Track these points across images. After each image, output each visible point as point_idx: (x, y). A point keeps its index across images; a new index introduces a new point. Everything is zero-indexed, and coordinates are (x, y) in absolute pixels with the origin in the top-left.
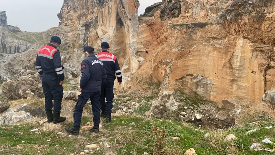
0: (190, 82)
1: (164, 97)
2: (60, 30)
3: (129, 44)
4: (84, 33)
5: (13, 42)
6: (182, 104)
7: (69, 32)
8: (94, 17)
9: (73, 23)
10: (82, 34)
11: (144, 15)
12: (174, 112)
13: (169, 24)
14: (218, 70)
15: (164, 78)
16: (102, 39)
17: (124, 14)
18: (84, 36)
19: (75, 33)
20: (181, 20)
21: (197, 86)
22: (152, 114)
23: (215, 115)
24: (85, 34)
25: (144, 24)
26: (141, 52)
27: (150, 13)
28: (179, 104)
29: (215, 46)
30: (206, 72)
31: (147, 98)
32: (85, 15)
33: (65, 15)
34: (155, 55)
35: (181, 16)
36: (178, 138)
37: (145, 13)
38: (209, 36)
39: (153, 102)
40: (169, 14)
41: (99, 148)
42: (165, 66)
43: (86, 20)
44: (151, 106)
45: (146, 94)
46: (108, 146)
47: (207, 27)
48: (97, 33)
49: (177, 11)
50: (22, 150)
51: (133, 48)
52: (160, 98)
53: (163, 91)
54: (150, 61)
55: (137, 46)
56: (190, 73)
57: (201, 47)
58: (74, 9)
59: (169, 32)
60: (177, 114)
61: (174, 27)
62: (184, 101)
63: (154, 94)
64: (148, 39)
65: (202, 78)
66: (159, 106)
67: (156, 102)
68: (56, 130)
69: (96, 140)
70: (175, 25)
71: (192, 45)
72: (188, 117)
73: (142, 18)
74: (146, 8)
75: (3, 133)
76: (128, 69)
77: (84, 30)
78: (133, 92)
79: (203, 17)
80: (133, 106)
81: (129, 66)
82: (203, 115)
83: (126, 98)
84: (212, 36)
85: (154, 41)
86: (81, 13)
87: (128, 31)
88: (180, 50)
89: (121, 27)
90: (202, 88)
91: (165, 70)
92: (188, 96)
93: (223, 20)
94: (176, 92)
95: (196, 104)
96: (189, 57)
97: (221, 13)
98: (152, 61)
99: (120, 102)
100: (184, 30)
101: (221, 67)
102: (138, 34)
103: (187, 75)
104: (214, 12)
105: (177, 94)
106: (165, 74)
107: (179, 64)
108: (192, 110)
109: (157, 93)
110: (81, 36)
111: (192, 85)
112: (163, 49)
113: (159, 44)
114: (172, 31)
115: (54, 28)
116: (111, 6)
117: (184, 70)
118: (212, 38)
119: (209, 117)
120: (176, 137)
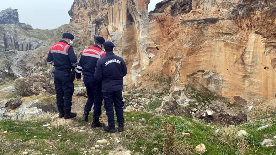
0: (201, 78)
1: (174, 93)
2: (71, 27)
3: (140, 40)
4: (95, 29)
5: (25, 40)
6: (193, 100)
7: (79, 29)
8: (105, 14)
9: (83, 20)
10: (92, 31)
11: (154, 11)
12: (185, 108)
13: (179, 20)
14: (230, 66)
15: (175, 75)
16: (112, 35)
17: (134, 11)
18: (94, 32)
19: (86, 30)
20: (191, 16)
21: (208, 82)
22: (162, 111)
23: (227, 111)
24: (96, 31)
25: (154, 20)
26: (152, 48)
27: (160, 10)
28: (190, 100)
29: (227, 42)
30: (217, 68)
31: (158, 94)
32: (95, 12)
33: (76, 12)
34: (165, 51)
35: (192, 12)
36: (188, 134)
37: (155, 9)
38: (220, 31)
39: (164, 98)
40: (179, 10)
41: (109, 143)
42: (175, 62)
43: (97, 17)
44: (162, 102)
45: (156, 91)
46: (118, 142)
47: (218, 23)
48: (107, 30)
49: (188, 7)
50: (34, 145)
51: (143, 44)
52: (171, 94)
53: (173, 87)
54: (160, 57)
55: (147, 43)
56: (201, 69)
57: (213, 43)
58: (85, 6)
59: (179, 28)
60: (187, 110)
61: (184, 22)
62: (196, 98)
63: (165, 90)
64: (159, 35)
65: (213, 74)
66: (170, 102)
67: (166, 99)
68: (68, 125)
69: (107, 135)
70: (186, 21)
71: (203, 41)
72: (199, 113)
73: (152, 15)
74: (157, 4)
75: (15, 128)
76: (139, 66)
77: (95, 27)
78: (143, 89)
79: (214, 12)
80: (144, 103)
81: (139, 63)
82: (215, 111)
83: (137, 94)
84: (224, 32)
85: (164, 37)
86: (91, 10)
87: (138, 27)
88: (192, 46)
89: (131, 24)
90: (213, 84)
91: (176, 66)
92: (199, 93)
93: (235, 15)
94: (187, 88)
95: (207, 101)
96: (200, 53)
97: (233, 8)
98: (162, 58)
99: (130, 98)
100: (195, 26)
101: (233, 63)
102: (149, 30)
103: (198, 71)
104: (225, 7)
105: (188, 91)
106: (176, 70)
107: (190, 60)
108: (203, 106)
109: (168, 90)
110: (91, 33)
111: (203, 81)
112: (173, 45)
113: (169, 40)
114: (183, 27)
115: (65, 25)
116: (122, 3)
117: (195, 67)
118: (224, 33)
119: (220, 113)
120: (186, 132)
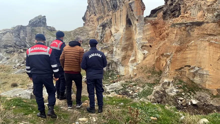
0: (187, 72)
1: (164, 84)
2: (84, 29)
3: (136, 39)
4: (101, 31)
5: (50, 38)
6: (180, 90)
7: (90, 31)
8: (109, 19)
9: (93, 24)
10: (99, 32)
11: (149, 16)
12: (172, 97)
13: (170, 23)
14: (213, 63)
15: (165, 68)
16: (114, 36)
17: (132, 16)
18: (101, 33)
19: (95, 32)
20: (180, 20)
21: (194, 76)
22: (153, 98)
23: (210, 102)
24: (102, 32)
25: (149, 24)
26: (146, 46)
27: (155, 15)
28: (177, 90)
29: (211, 41)
30: (202, 64)
31: (150, 84)
32: (102, 18)
33: (88, 18)
34: (157, 49)
35: (181, 17)
36: (156, 118)
37: (150, 14)
38: (205, 33)
39: (155, 88)
40: (170, 15)
41: (87, 121)
42: (165, 58)
43: (103, 21)
44: (153, 91)
45: (149, 81)
46: (95, 121)
47: (203, 26)
48: (111, 32)
49: (177, 12)
51: (139, 43)
52: (161, 85)
53: (163, 79)
54: (153, 53)
55: (142, 42)
56: (188, 65)
57: (198, 42)
58: (94, 13)
59: (170, 29)
60: (175, 99)
61: (174, 25)
62: (182, 88)
63: (156, 81)
64: (152, 36)
65: (198, 69)
66: (160, 91)
67: (157, 88)
68: (60, 105)
69: (88, 115)
70: (175, 24)
71: (190, 41)
72: (185, 102)
73: (147, 19)
74: (152, 11)
76: (135, 60)
77: (101, 29)
78: (138, 79)
79: (200, 17)
80: (138, 91)
81: (135, 58)
82: (199, 101)
83: (132, 83)
84: (208, 33)
85: (157, 37)
86: (99, 16)
87: (135, 29)
88: (179, 45)
89: (130, 26)
90: (198, 78)
91: (166, 61)
92: (185, 84)
93: (218, 19)
94: (175, 80)
95: (192, 91)
96: (187, 50)
97: (217, 13)
98: (155, 54)
99: (127, 86)
100: (183, 28)
101: (217, 60)
102: (144, 32)
103: (185, 66)
104: (210, 12)
105: (176, 82)
106: (166, 65)
107: (178, 57)
108: (189, 96)
109: (159, 81)
110: (99, 34)
111: (189, 75)
112: (164, 44)
113: (161, 39)
114: (173, 29)
115: (79, 28)
116: (123, 10)
117: (182, 62)
118: (208, 34)
119: (204, 103)
120: (154, 117)
